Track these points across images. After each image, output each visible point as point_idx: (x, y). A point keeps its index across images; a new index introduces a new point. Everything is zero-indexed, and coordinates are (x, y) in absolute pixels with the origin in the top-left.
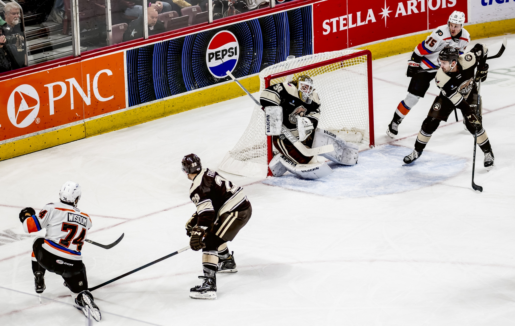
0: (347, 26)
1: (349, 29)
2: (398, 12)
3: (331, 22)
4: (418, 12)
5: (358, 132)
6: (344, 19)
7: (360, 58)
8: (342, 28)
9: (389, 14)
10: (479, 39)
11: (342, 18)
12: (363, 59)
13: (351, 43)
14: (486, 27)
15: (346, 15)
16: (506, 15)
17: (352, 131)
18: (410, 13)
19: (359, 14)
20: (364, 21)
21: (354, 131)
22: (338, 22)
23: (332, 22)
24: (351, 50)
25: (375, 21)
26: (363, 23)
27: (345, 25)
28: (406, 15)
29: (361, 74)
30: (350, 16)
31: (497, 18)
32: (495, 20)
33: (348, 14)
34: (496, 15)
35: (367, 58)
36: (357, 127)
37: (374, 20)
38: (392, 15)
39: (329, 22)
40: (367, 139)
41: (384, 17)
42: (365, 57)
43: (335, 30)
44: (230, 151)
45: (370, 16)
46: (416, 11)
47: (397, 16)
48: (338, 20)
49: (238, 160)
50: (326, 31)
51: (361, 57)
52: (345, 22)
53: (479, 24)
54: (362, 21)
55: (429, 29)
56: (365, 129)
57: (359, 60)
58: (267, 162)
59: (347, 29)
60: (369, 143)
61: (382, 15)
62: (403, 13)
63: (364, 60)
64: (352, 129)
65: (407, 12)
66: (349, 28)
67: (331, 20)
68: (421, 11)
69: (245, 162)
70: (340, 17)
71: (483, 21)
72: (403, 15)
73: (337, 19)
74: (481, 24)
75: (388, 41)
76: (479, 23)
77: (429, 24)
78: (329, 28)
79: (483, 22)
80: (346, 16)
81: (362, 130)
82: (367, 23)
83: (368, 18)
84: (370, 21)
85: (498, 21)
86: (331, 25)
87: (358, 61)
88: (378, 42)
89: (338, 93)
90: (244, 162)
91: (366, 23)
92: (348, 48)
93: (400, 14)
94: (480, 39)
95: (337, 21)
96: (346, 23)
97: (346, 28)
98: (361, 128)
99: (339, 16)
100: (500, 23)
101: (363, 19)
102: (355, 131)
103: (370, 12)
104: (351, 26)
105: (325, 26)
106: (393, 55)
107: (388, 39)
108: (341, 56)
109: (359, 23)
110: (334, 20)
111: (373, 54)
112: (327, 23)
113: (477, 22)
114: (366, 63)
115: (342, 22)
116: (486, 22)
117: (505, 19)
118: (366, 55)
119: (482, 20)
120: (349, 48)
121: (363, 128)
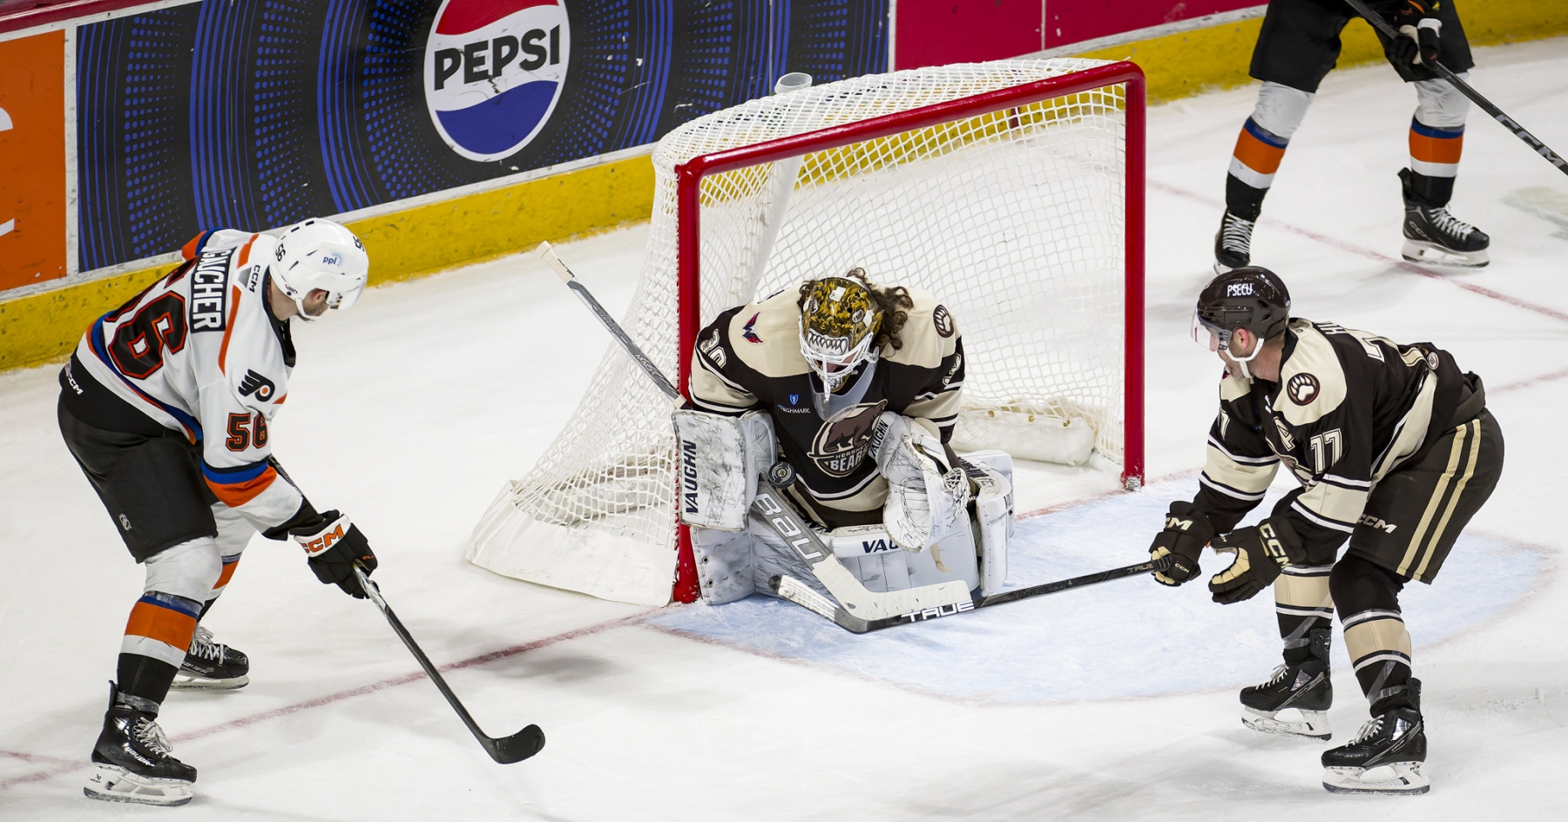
5: (1076, 419)
7: (1097, 98)
12: (1109, 100)
13: (1061, 32)
17: (1050, 412)
21: (1056, 415)
24: (1057, 60)
29: (1098, 168)
35: (1124, 99)
36: (1071, 399)
40: (1110, 452)
42: (1117, 91)
44: (514, 483)
49: (548, 525)
51: (1102, 92)
56: (1104, 404)
57: (1092, 104)
58: (675, 531)
60: (1122, 469)
63: (1115, 108)
64: (1052, 408)
69: (580, 530)
75: (1218, 26)
81: (1091, 411)
87: (1086, 110)
88: (1176, 30)
90: (572, 529)
92: (1045, 52)
98: (1088, 401)
102: (1063, 416)
107: (1217, 18)
108: (1015, 84)
111: (1150, 81)
114: (1119, 118)
118: (1123, 86)
120: (1046, 48)
121: (1097, 403)
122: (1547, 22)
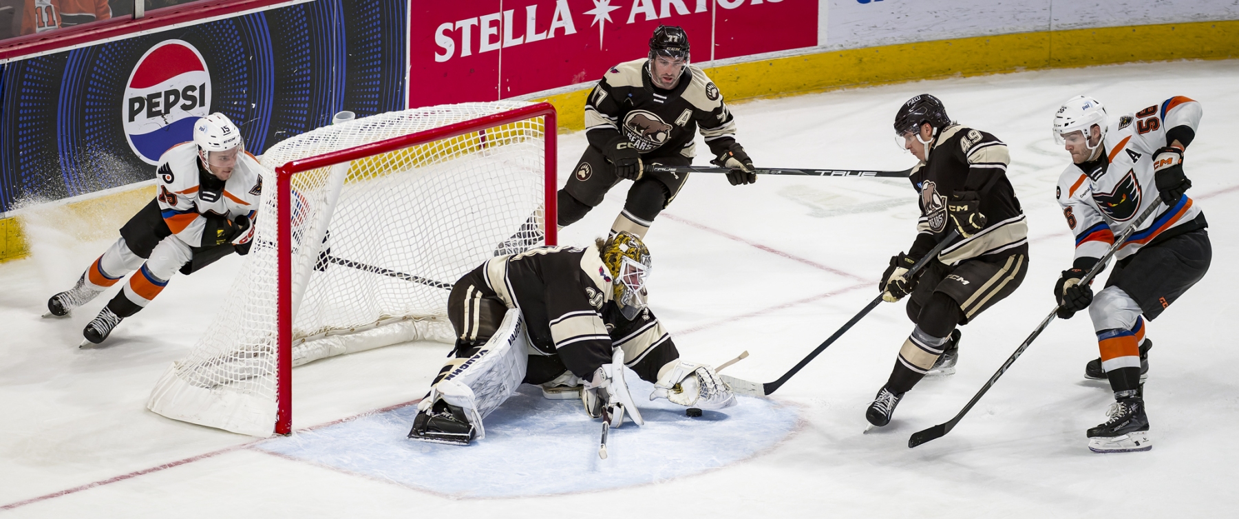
0: (500, 42)
1: (504, 50)
2: (635, 10)
3: (456, 29)
4: (688, 13)
6: (493, 23)
8: (485, 47)
9: (611, 14)
11: (486, 19)
12: (534, 127)
13: (509, 88)
14: (865, 59)
15: (499, 11)
16: (919, 31)
18: (665, 13)
19: (531, 11)
20: (546, 31)
22: (476, 31)
23: (460, 29)
25: (574, 31)
26: (542, 36)
27: (493, 39)
28: (656, 17)
29: (529, 169)
30: (509, 15)
31: (896, 38)
32: (890, 42)
33: (504, 10)
34: (893, 29)
35: (543, 126)
37: (570, 29)
38: (619, 16)
39: (452, 30)
41: (598, 22)
42: (539, 121)
43: (466, 51)
44: (176, 363)
45: (560, 19)
46: (683, 10)
47: (631, 20)
48: (477, 24)
49: (198, 388)
50: (443, 51)
51: (530, 121)
52: (494, 30)
53: (847, 50)
54: (538, 31)
55: (716, 58)
57: (524, 129)
59: (499, 50)
61: (593, 16)
62: (647, 15)
63: (538, 131)
65: (658, 11)
66: (505, 46)
67: (459, 24)
69: (218, 391)
70: (481, 17)
71: (857, 43)
72: (647, 19)
73: (474, 21)
74: (853, 50)
76: (848, 47)
77: (715, 46)
78: (451, 45)
79: (858, 45)
80: (496, 16)
82: (551, 35)
83: (555, 24)
84: (560, 31)
85: (899, 45)
86: (456, 36)
87: (521, 132)
88: (580, 88)
89: (470, 217)
90: (213, 390)
91: (549, 37)
92: (499, 101)
93: (641, 17)
94: (849, 90)
95: (473, 27)
96: (496, 33)
97: (497, 46)
99: (478, 14)
100: (901, 50)
101: (542, 25)
103: (562, 6)
104: (509, 41)
105: (441, 40)
109: (532, 36)
110: (466, 25)
112: (446, 32)
113: (842, 46)
114: (541, 139)
115: (486, 31)
116: (866, 46)
117: (916, 40)
118: (543, 118)
119: (856, 41)
120: (501, 98)
122: (805, 85)
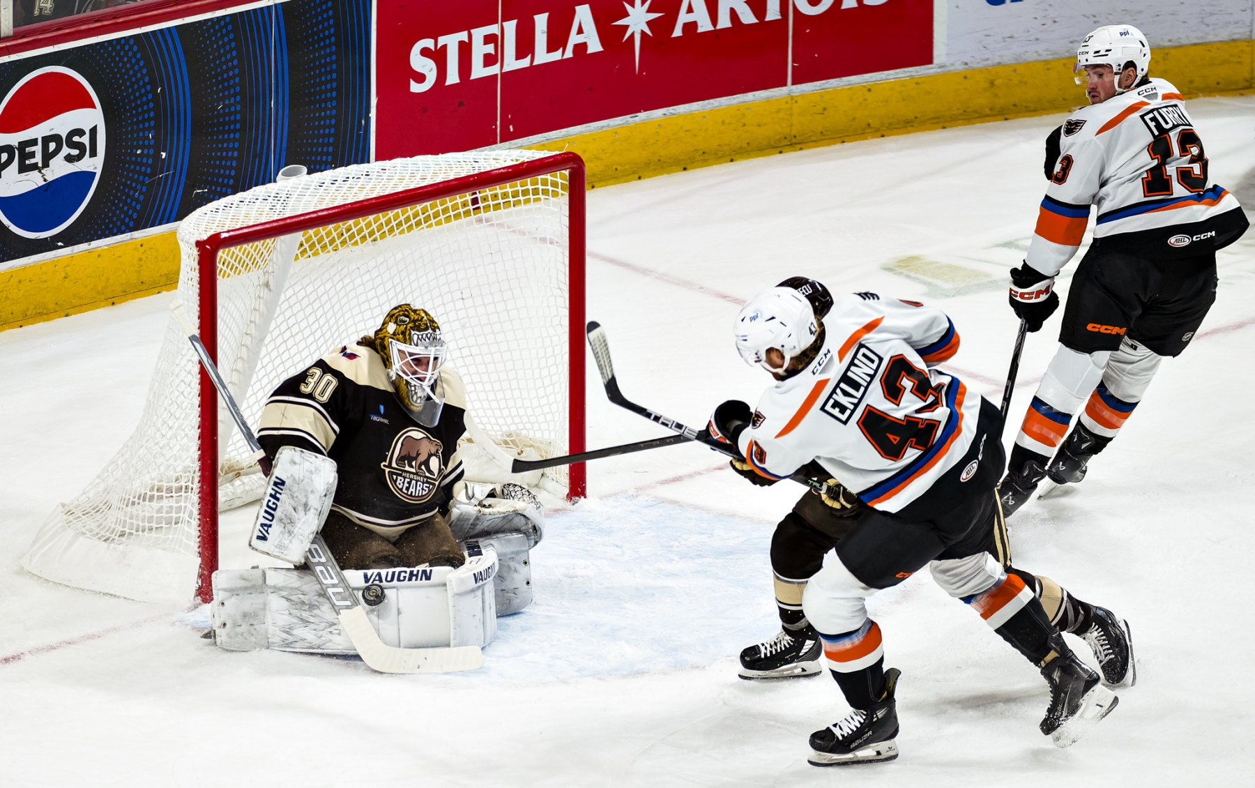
0: (499, 64)
1: (504, 75)
2: (683, 18)
3: (439, 46)
4: (757, 21)
5: (529, 449)
6: (489, 39)
7: (545, 183)
8: (479, 71)
9: (649, 23)
10: (974, 124)
11: (479, 33)
12: (554, 184)
13: (511, 127)
14: (998, 82)
15: (497, 23)
16: (1072, 42)
17: (506, 443)
18: (724, 22)
19: (541, 21)
20: (561, 49)
21: (512, 445)
22: (465, 49)
23: (445, 47)
24: (512, 152)
25: (599, 48)
26: (556, 56)
27: (489, 60)
28: (711, 28)
29: (543, 240)
30: (511, 27)
31: (1040, 52)
32: (1032, 57)
33: (503, 20)
34: (1037, 39)
35: (567, 183)
36: (524, 432)
37: (595, 46)
38: (661, 27)
39: (433, 49)
40: (558, 476)
41: (632, 35)
42: (561, 177)
43: (453, 78)
44: (63, 505)
45: (580, 31)
46: (748, 17)
47: (678, 32)
48: (467, 40)
49: (94, 540)
50: (420, 78)
51: (548, 177)
52: (490, 49)
53: (974, 69)
54: (551, 48)
55: (794, 83)
56: (553, 437)
57: (540, 187)
58: (198, 545)
59: (496, 75)
60: (567, 491)
61: (626, 27)
62: (699, 24)
63: (559, 190)
64: (508, 439)
65: (714, 18)
66: (507, 69)
67: (442, 40)
68: (768, 18)
70: (472, 31)
71: (987, 59)
72: (700, 30)
73: (463, 36)
74: (981, 70)
75: (644, 122)
76: (974, 65)
77: (793, 67)
78: (432, 69)
79: (989, 62)
80: (493, 29)
81: (541, 443)
82: (569, 54)
83: (574, 39)
84: (581, 48)
85: (1044, 61)
86: (439, 56)
87: (536, 192)
88: (610, 126)
89: (459, 304)
91: (565, 57)
92: (499, 145)
93: (691, 27)
94: (978, 125)
95: (461, 43)
96: (493, 52)
97: (494, 70)
98: (538, 435)
99: (468, 26)
100: (1048, 69)
101: (557, 41)
102: (518, 447)
103: (583, 14)
104: (512, 63)
105: (419, 62)
106: (661, 174)
107: (642, 115)
108: (476, 172)
109: (542, 56)
110: (451, 41)
111: (589, 168)
112: (425, 52)
113: (966, 64)
114: (563, 201)
115: (480, 50)
116: (999, 63)
117: (1067, 54)
118: (566, 172)
119: (986, 56)
120: (501, 142)
121: (546, 436)
122: (916, 118)
